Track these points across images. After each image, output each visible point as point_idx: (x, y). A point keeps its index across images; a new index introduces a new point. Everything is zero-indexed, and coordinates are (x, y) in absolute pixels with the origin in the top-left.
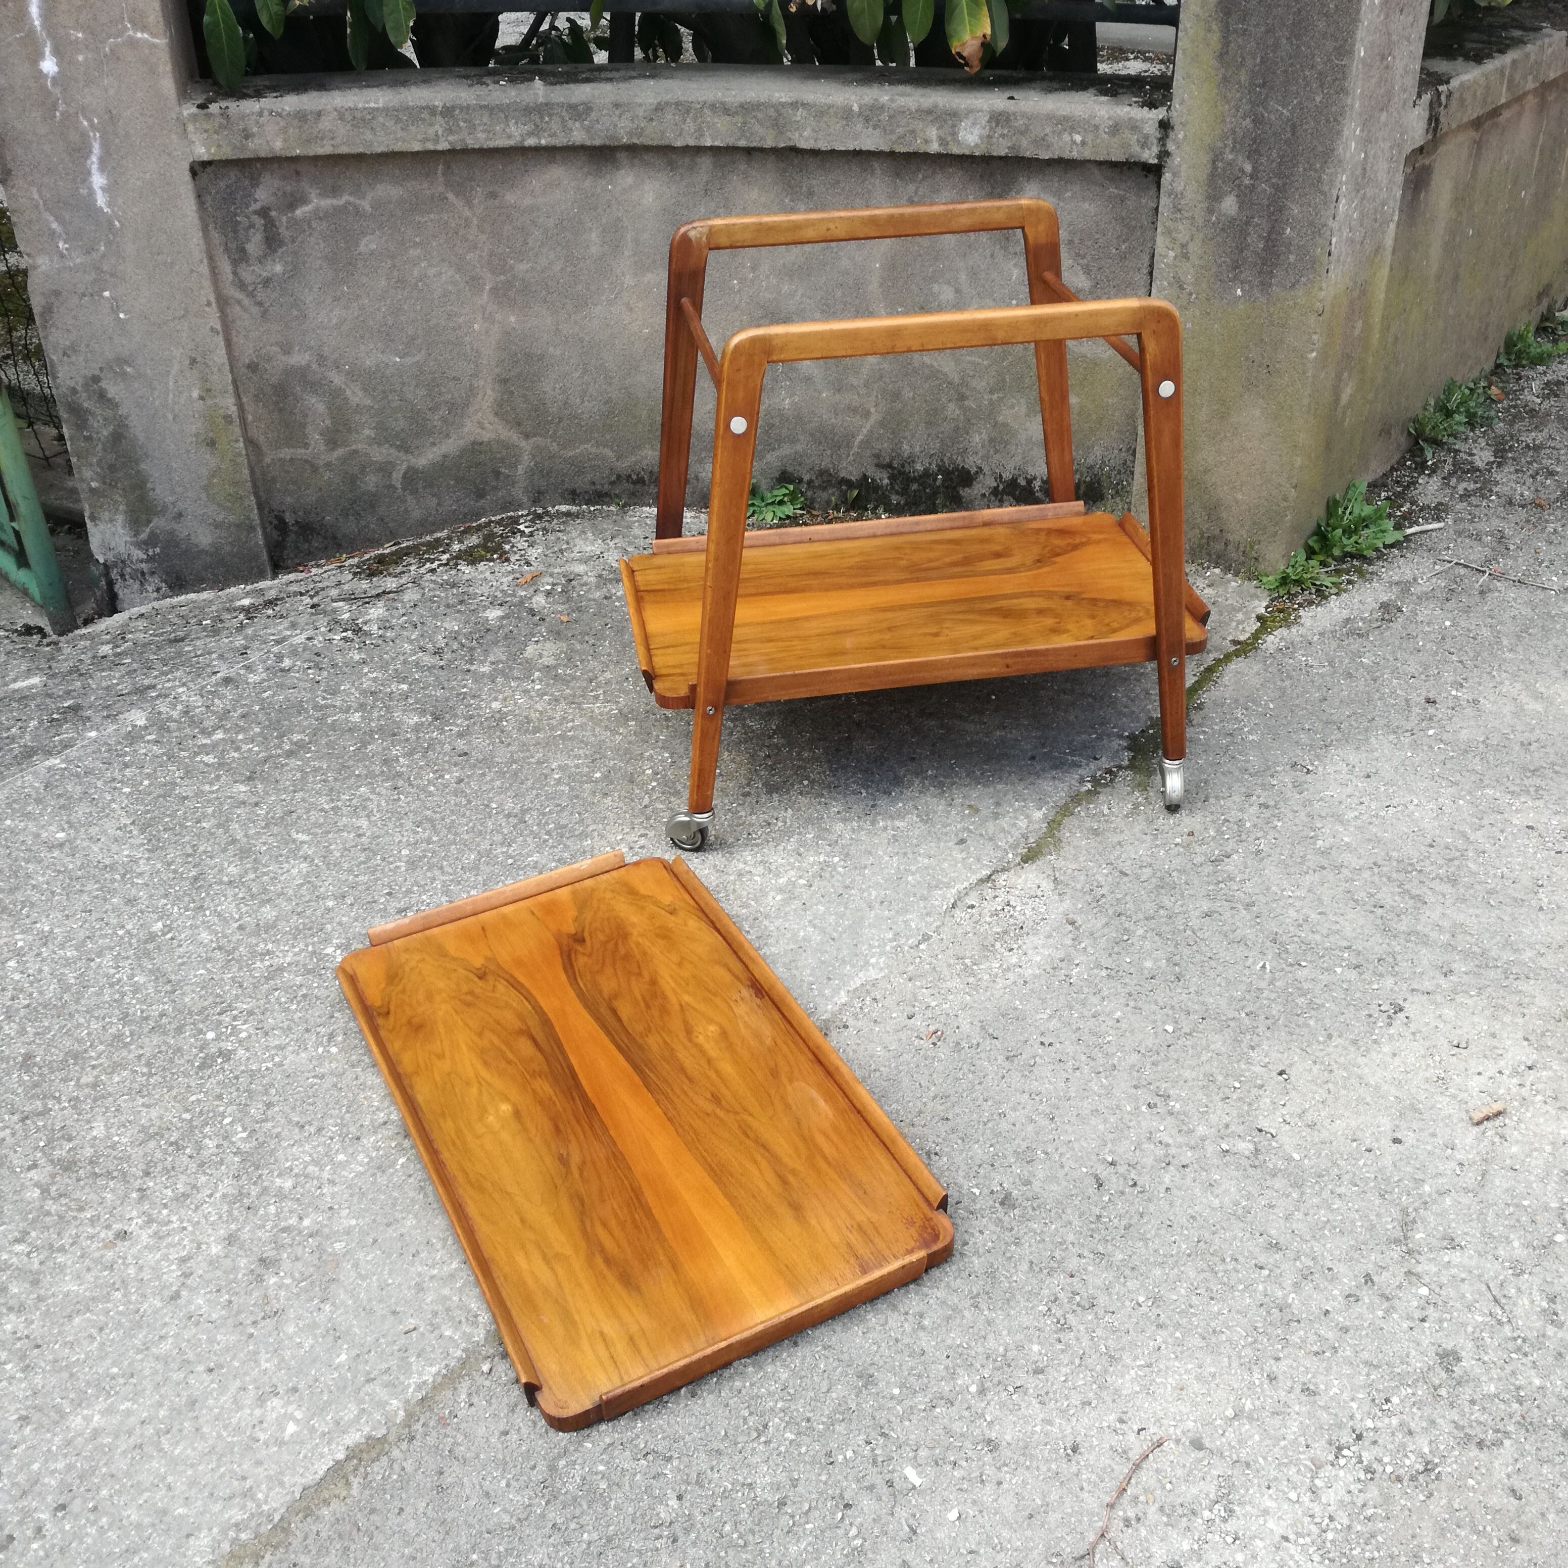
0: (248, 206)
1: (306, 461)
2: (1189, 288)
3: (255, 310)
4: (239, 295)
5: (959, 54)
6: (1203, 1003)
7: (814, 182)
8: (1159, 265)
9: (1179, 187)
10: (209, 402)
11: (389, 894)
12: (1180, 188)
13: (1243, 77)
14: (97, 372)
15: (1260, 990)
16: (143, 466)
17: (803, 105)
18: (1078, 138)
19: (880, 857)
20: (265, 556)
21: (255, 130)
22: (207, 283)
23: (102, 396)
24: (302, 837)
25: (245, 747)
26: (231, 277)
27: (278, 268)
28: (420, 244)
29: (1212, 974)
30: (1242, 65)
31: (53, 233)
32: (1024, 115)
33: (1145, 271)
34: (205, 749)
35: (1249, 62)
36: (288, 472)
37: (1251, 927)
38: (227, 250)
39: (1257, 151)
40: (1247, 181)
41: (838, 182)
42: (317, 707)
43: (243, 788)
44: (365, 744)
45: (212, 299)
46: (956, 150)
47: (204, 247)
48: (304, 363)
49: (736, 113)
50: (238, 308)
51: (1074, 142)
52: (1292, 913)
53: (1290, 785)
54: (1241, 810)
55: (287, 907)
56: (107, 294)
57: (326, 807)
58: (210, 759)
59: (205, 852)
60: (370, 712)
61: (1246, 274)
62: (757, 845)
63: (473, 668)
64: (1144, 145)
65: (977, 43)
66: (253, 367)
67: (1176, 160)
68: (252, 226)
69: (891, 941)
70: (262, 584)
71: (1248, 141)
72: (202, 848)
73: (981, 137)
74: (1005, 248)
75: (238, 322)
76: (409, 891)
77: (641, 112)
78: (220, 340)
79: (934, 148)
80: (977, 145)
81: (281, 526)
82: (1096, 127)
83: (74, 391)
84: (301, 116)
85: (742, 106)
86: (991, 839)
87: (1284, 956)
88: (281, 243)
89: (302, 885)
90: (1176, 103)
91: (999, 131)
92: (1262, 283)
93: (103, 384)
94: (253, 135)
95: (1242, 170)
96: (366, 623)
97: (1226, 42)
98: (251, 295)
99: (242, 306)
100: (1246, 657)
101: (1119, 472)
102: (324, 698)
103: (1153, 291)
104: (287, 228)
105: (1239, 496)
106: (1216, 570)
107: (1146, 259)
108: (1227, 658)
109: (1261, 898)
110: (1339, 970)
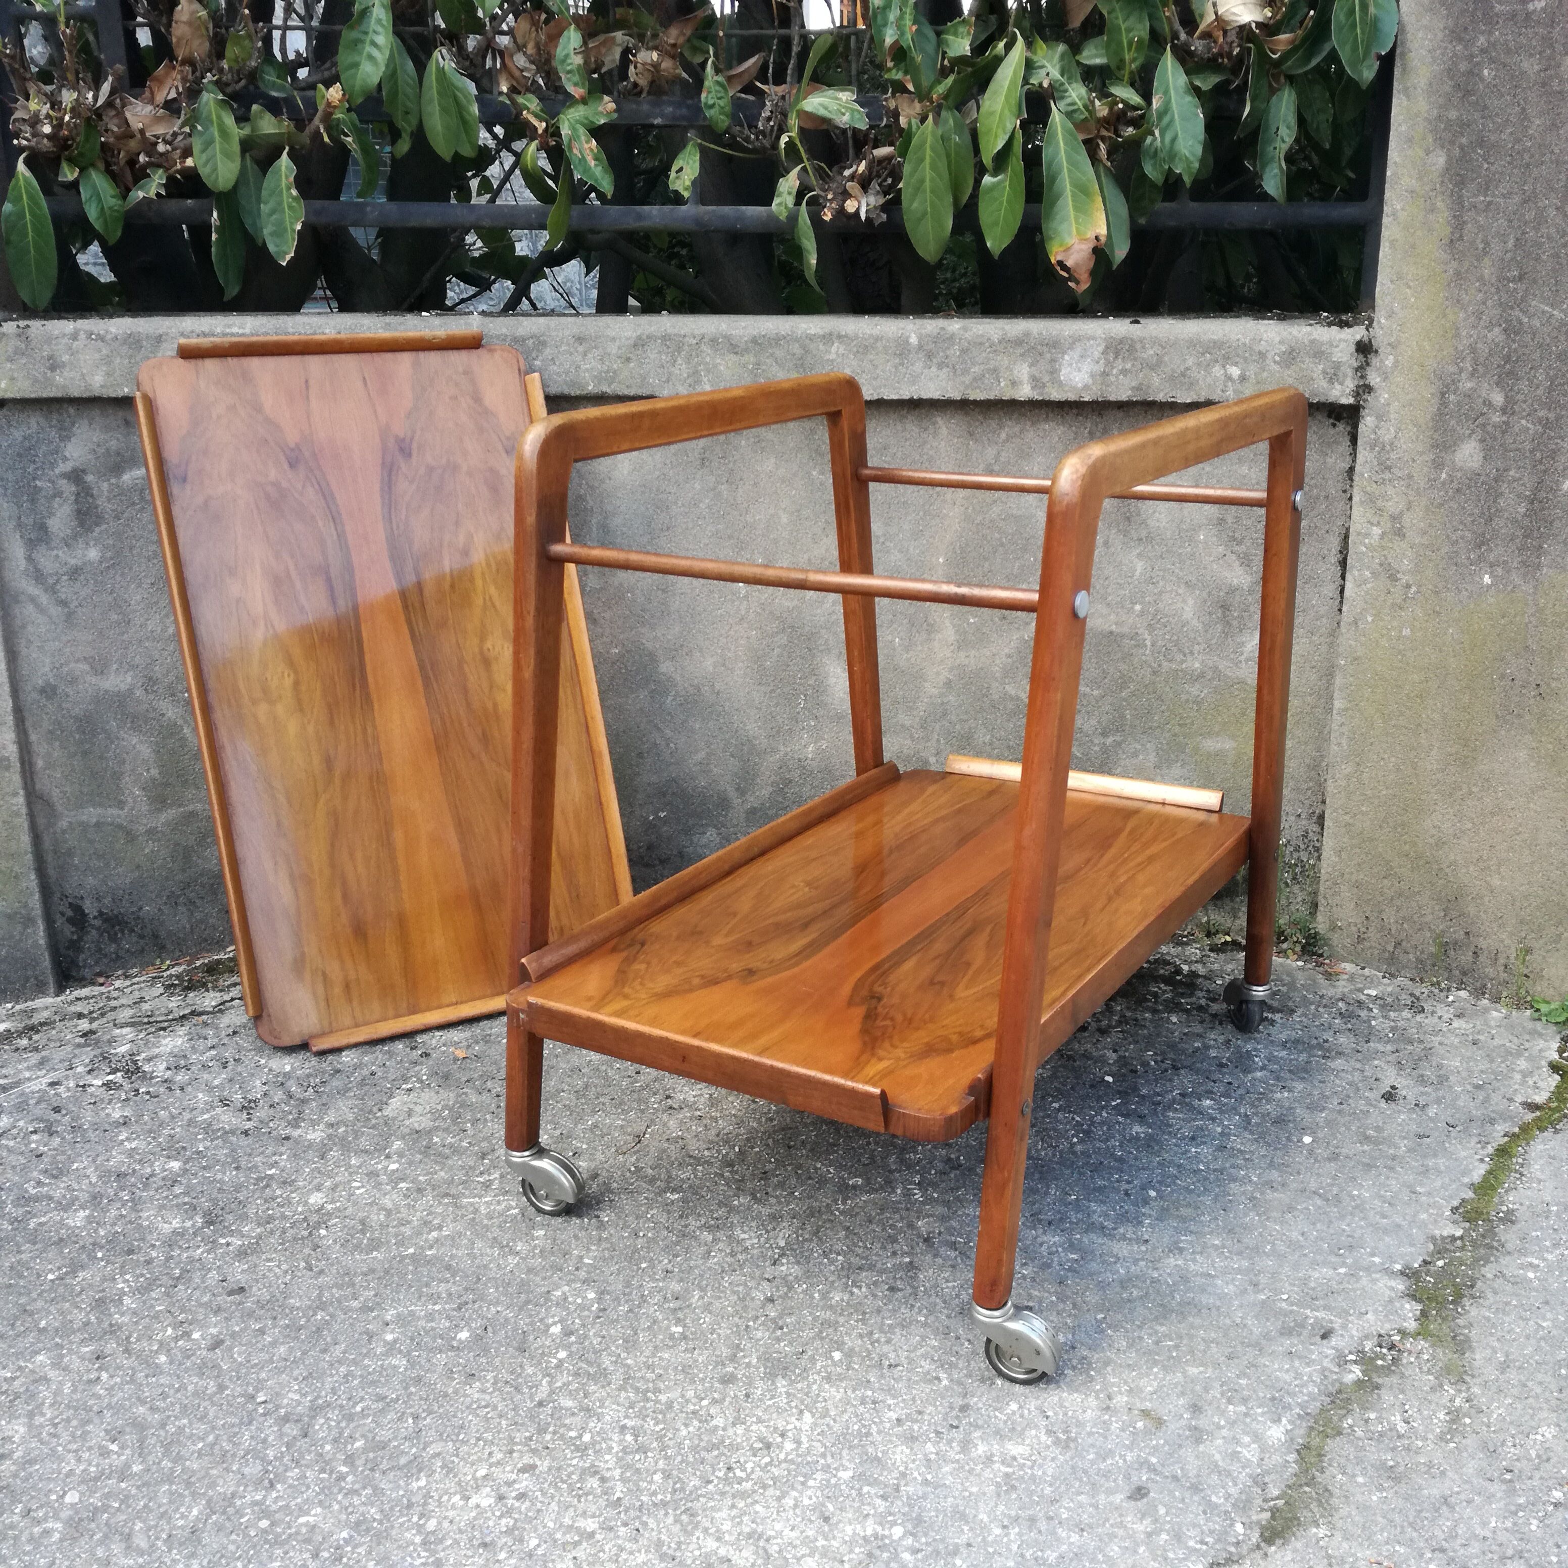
0: (53, 466)
1: (120, 827)
2: (1404, 579)
3: (56, 611)
4: (33, 590)
5: (1060, 263)
8: (1356, 548)
9: (1387, 434)
12: (1387, 438)
13: (1488, 271)
17: (839, 337)
18: (1235, 372)
20: (46, 962)
21: (66, 358)
26: (23, 564)
27: (93, 554)
30: (1485, 253)
32: (1155, 341)
33: (1334, 558)
35: (1496, 247)
36: (91, 842)
38: (20, 525)
39: (1510, 373)
40: (1496, 418)
42: (24, 1200)
44: (75, 1268)
46: (1055, 395)
48: (123, 687)
49: (747, 350)
50: (31, 608)
51: (1229, 378)
60: (105, 1211)
61: (1497, 552)
63: (296, 1133)
64: (1333, 377)
65: (1087, 248)
66: (49, 691)
67: (1382, 397)
68: (58, 494)
70: (39, 1003)
71: (1497, 360)
73: (1092, 376)
74: (1126, 533)
75: (30, 628)
77: (613, 349)
79: (1025, 392)
80: (1086, 387)
81: (79, 918)
82: (1262, 355)
84: (134, 342)
85: (754, 341)
88: (99, 519)
90: (1380, 316)
91: (1119, 365)
92: (1523, 563)
94: (63, 365)
95: (1488, 403)
96: (149, 1060)
97: (1458, 224)
98: (52, 590)
99: (37, 606)
100: (1557, 1131)
101: (1297, 849)
102: (39, 1183)
103: (1349, 585)
104: (109, 500)
105: (1496, 882)
106: (1463, 994)
107: (1334, 543)
108: (1525, 1133)
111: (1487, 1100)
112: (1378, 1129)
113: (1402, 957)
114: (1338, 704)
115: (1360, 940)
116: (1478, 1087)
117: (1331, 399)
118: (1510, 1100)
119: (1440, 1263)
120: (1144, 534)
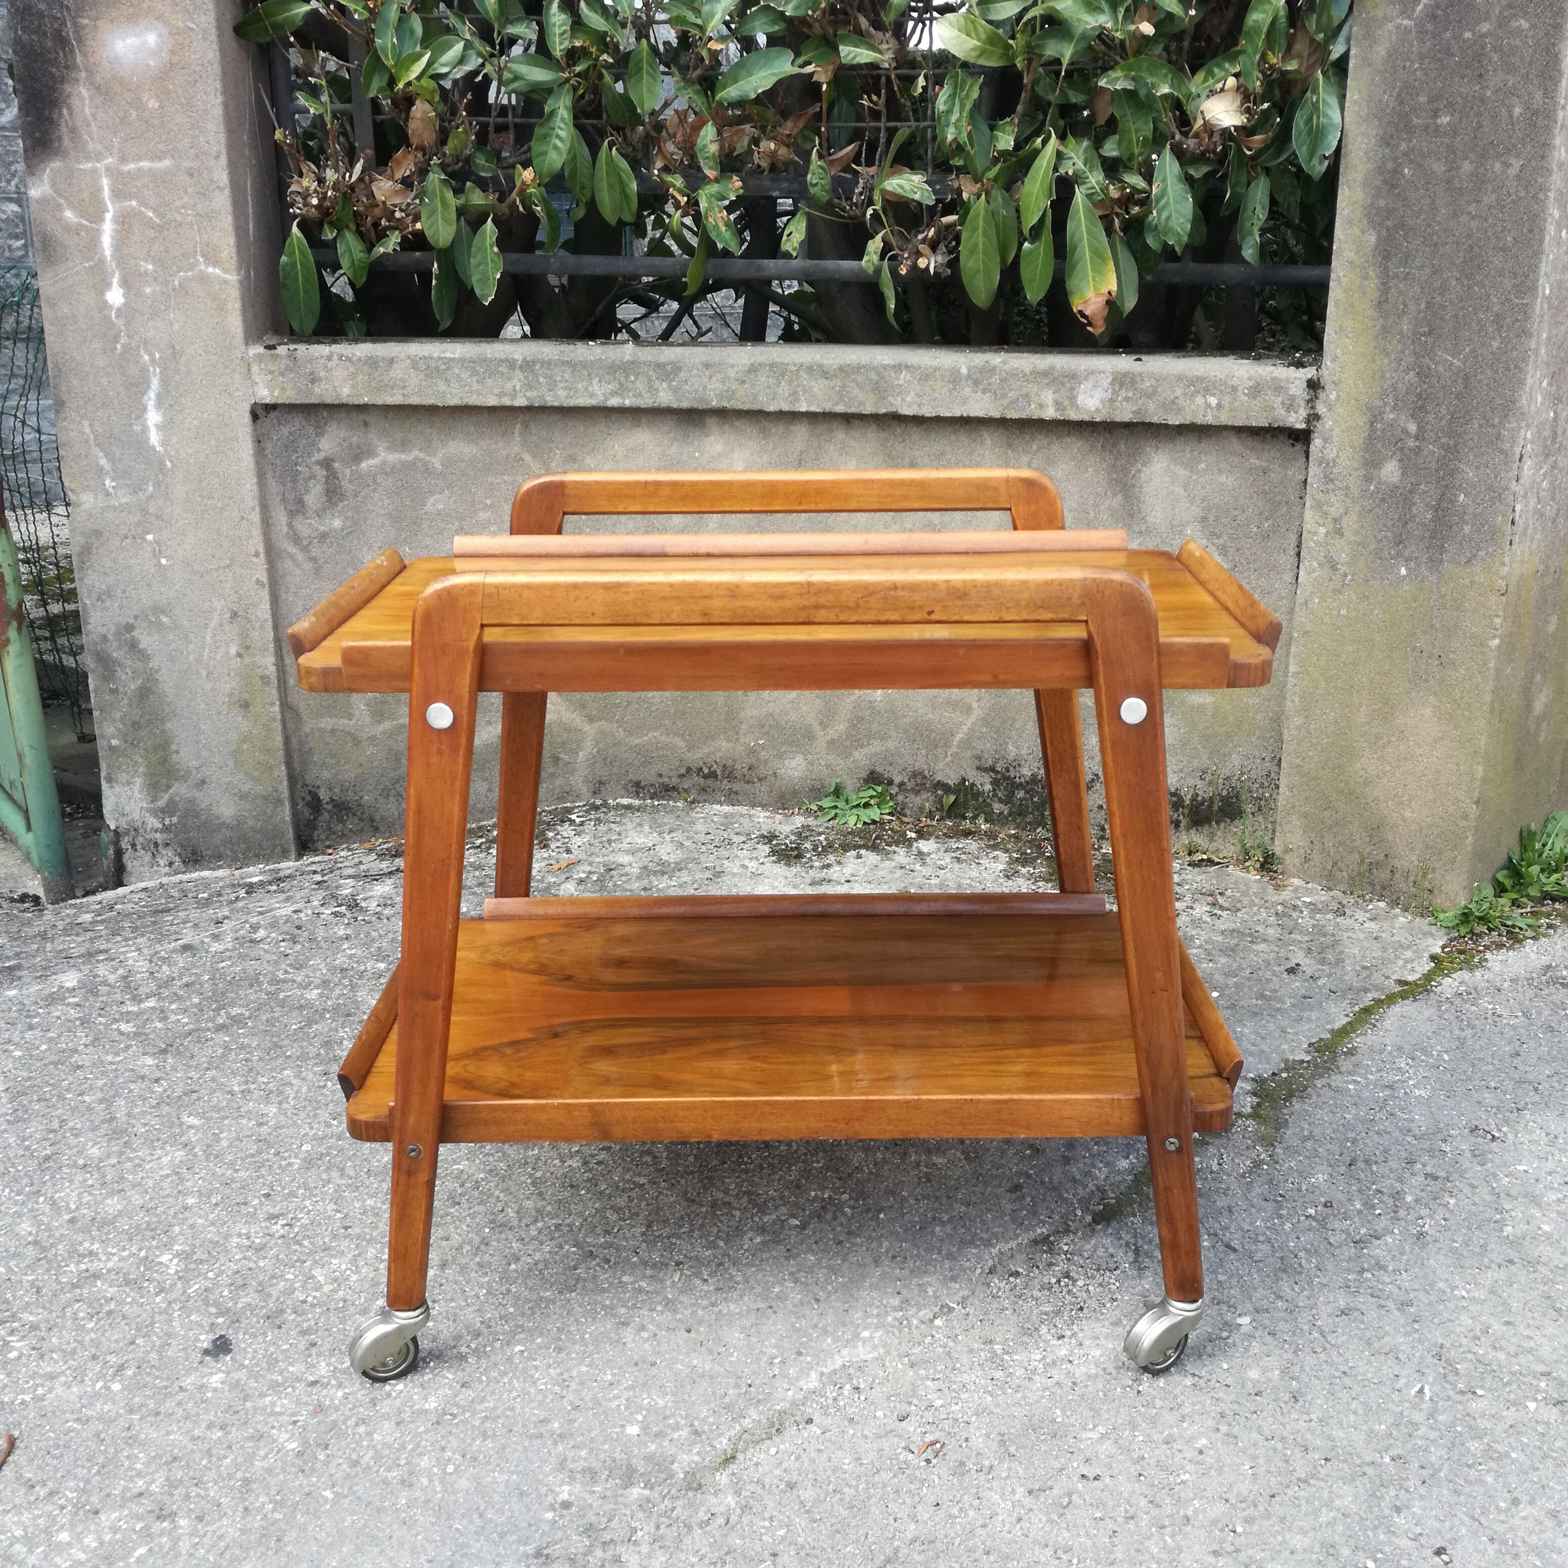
0: (310, 455)
1: (349, 733)
2: (1343, 569)
3: (308, 566)
4: (292, 549)
5: (1080, 312)
6: (1330, 1438)
7: (917, 453)
8: (1308, 543)
9: (1331, 453)
10: (247, 660)
11: (267, 1196)
12: (1332, 455)
13: (1406, 326)
14: (131, 621)
15: (1415, 1425)
16: (169, 725)
17: (907, 367)
18: (1213, 401)
19: (904, 1199)
20: (290, 834)
21: (322, 374)
22: (257, 533)
23: (133, 646)
24: (193, 1121)
25: (173, 1018)
26: (285, 529)
27: (337, 523)
29: (1345, 1395)
30: (1404, 312)
31: (100, 470)
32: (1151, 376)
33: (1292, 552)
34: (127, 1017)
35: (1412, 308)
36: (328, 744)
37: (1406, 1334)
38: (284, 500)
39: (1422, 408)
40: (1411, 443)
41: (943, 454)
42: (274, 981)
43: (150, 1061)
44: (310, 1024)
45: (261, 550)
46: (1074, 416)
47: (257, 494)
49: (835, 376)
50: (290, 563)
51: (1208, 406)
52: (1466, 1320)
53: (1468, 1154)
54: (1400, 1180)
55: (137, 1199)
56: (150, 537)
57: (236, 1089)
58: (126, 1027)
59: (72, 1129)
60: (332, 990)
61: (1411, 549)
62: (746, 1171)
64: (1290, 407)
65: (1102, 300)
67: (1327, 424)
68: (313, 477)
69: (895, 1309)
70: (283, 865)
71: (1412, 398)
72: (71, 1124)
73: (1102, 401)
75: (289, 578)
76: (293, 1194)
77: (732, 373)
78: (265, 594)
79: (1050, 413)
80: (1097, 410)
81: (315, 804)
82: (1234, 389)
83: (104, 638)
84: (372, 362)
85: (841, 369)
86: (1054, 1189)
87: (1451, 1378)
88: (342, 497)
89: (167, 1176)
90: (1327, 360)
91: (1123, 393)
92: (1430, 559)
93: (135, 633)
94: (320, 380)
95: (1405, 431)
96: (365, 899)
97: (1385, 288)
98: (305, 550)
99: (294, 561)
100: (1415, 1000)
101: (1262, 786)
102: (286, 972)
103: (1301, 573)
104: (350, 482)
105: (1408, 814)
106: (1382, 904)
107: (1293, 539)
108: (1391, 999)
109: (1422, 1296)
110: (1532, 1406)
111: (1369, 977)
112: (1274, 991)
113: (1339, 875)
114: (1292, 668)
115: (1307, 860)
116: (1365, 968)
117: (1289, 425)
118: (1388, 978)
119: (1284, 1075)
120: (1144, 527)
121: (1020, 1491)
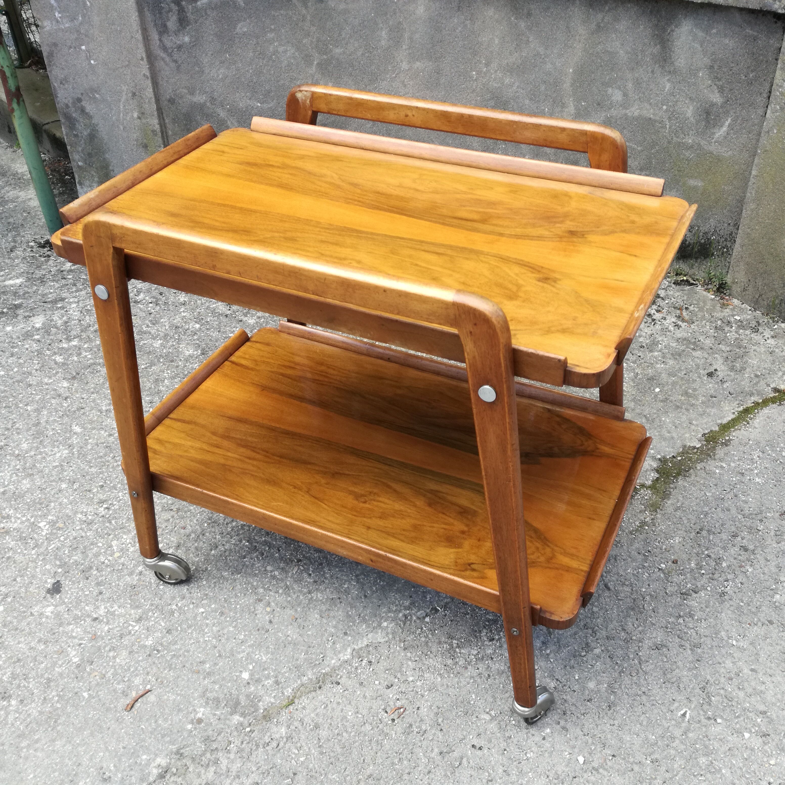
3: (173, 65)
4: (163, 55)
6: (621, 740)
7: (532, 7)
8: (775, 92)
10: (144, 121)
11: (102, 486)
14: (80, 96)
15: (673, 738)
16: (107, 156)
22: (141, 46)
23: (83, 110)
24: (77, 429)
25: (84, 354)
26: (158, 42)
27: (187, 39)
28: (274, 30)
29: (639, 709)
31: (52, 6)
33: (765, 95)
34: (61, 351)
37: (690, 670)
38: (155, 25)
41: (548, 8)
43: (65, 384)
45: (144, 56)
47: (139, 22)
48: (202, 101)
50: (162, 63)
52: (729, 664)
53: (773, 533)
54: (724, 548)
55: (38, 481)
56: (83, 47)
57: (104, 408)
58: (59, 359)
59: (18, 429)
60: (168, 341)
63: (245, 319)
66: (171, 101)
68: (170, 10)
69: (406, 608)
72: (17, 425)
74: (663, 67)
75: (162, 72)
76: (115, 487)
78: (149, 83)
83: (67, 106)
87: (705, 707)
88: (189, 23)
89: (57, 466)
93: (83, 103)
98: (170, 55)
99: (165, 62)
100: (780, 404)
101: (726, 240)
102: (148, 326)
103: (769, 111)
104: (192, 13)
106: (783, 325)
107: (766, 87)
108: (766, 402)
109: (709, 641)
110: (747, 735)
111: (757, 383)
112: (695, 390)
113: (761, 302)
114: (754, 173)
115: (745, 290)
116: (757, 376)
117: (774, 9)
118: (768, 385)
119: (679, 458)
120: (672, 69)
121: (436, 750)
